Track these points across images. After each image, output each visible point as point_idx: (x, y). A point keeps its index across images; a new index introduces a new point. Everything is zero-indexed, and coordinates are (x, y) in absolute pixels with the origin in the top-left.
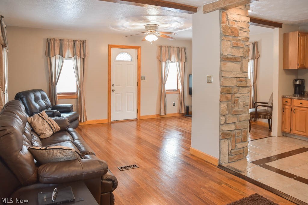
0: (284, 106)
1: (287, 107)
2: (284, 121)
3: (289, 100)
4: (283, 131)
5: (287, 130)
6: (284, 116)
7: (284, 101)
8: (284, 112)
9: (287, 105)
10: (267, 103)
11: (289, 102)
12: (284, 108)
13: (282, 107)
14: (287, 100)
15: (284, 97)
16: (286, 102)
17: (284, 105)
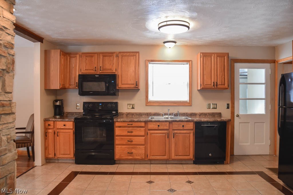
0: (47, 130)
1: (50, 131)
2: (47, 147)
3: (51, 123)
4: (47, 157)
5: (51, 156)
6: (47, 140)
7: (47, 124)
8: (46, 136)
9: (49, 129)
10: (24, 128)
11: (51, 125)
12: (46, 132)
13: (45, 131)
14: (49, 123)
15: (46, 120)
16: (49, 125)
17: (46, 128)
